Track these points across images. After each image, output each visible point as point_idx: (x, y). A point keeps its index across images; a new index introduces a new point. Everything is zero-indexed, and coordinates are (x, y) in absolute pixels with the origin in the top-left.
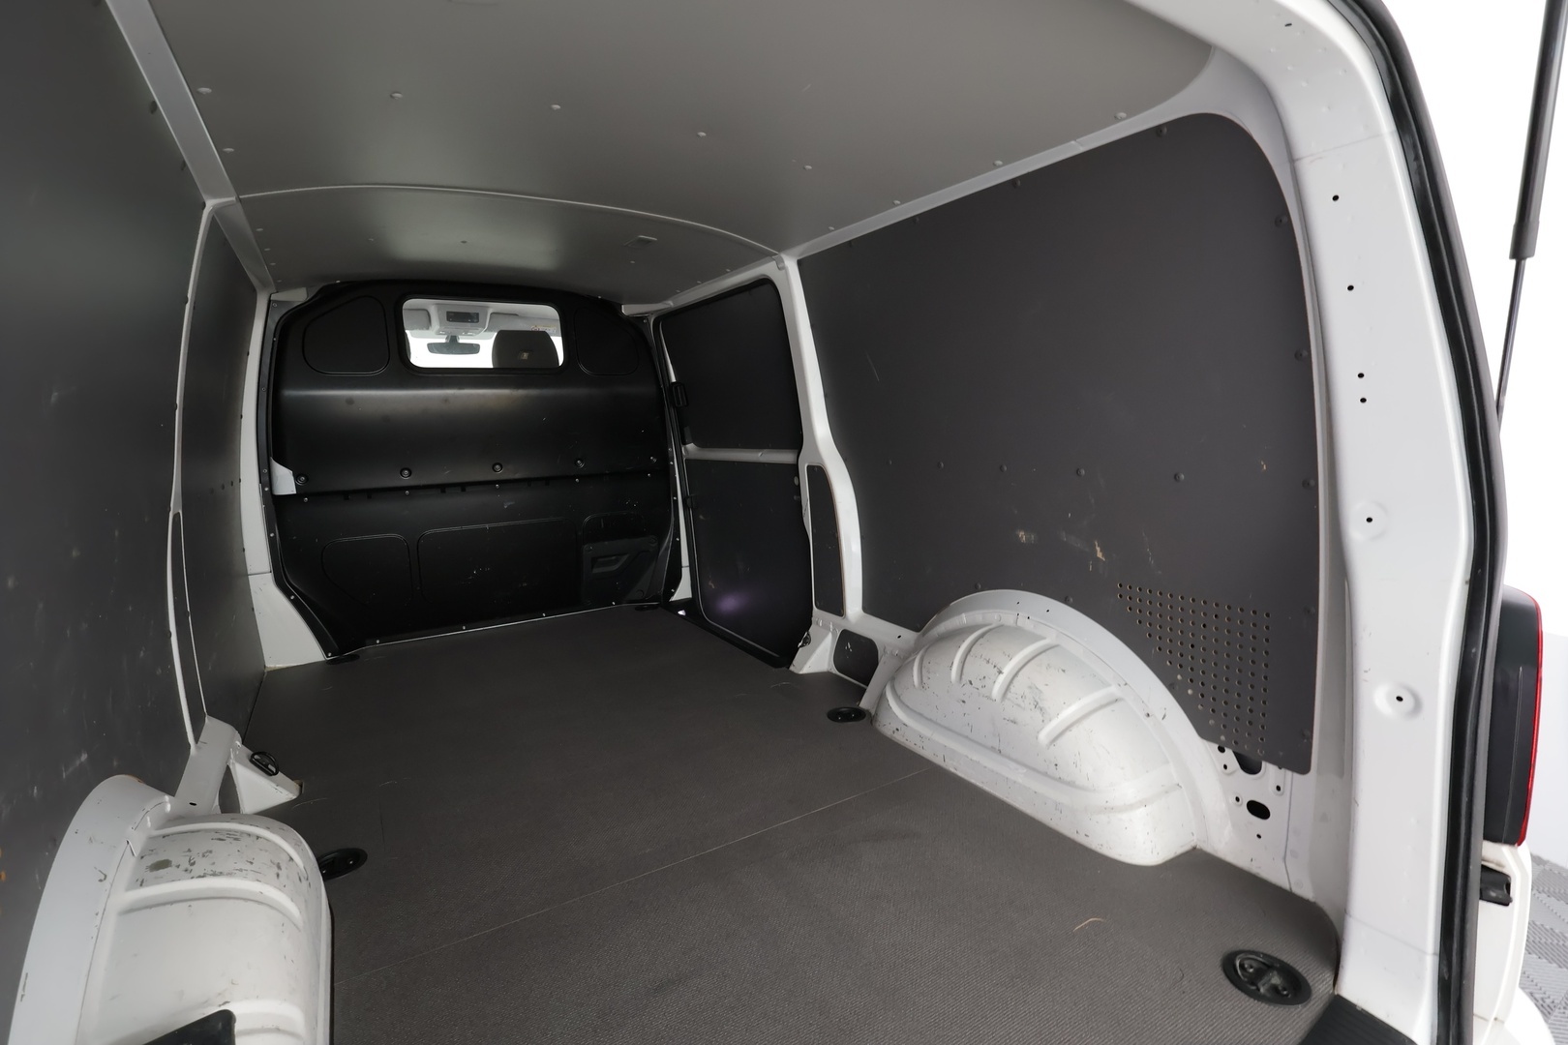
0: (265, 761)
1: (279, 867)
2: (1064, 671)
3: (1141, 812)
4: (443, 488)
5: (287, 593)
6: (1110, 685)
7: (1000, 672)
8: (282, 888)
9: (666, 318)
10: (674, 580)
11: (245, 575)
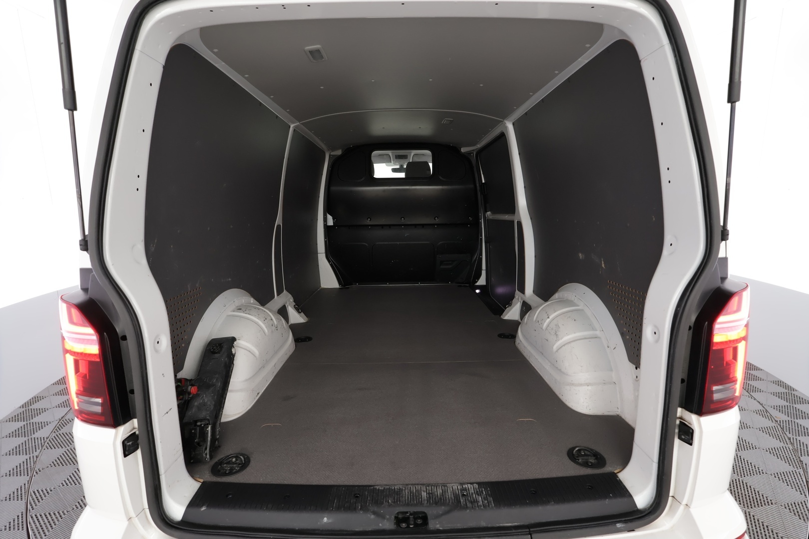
0: (299, 308)
1: (266, 319)
2: (575, 320)
3: (586, 388)
4: (382, 226)
5: (329, 261)
6: (597, 330)
7: (548, 318)
8: (264, 324)
9: (480, 152)
10: (478, 276)
11: (317, 253)
